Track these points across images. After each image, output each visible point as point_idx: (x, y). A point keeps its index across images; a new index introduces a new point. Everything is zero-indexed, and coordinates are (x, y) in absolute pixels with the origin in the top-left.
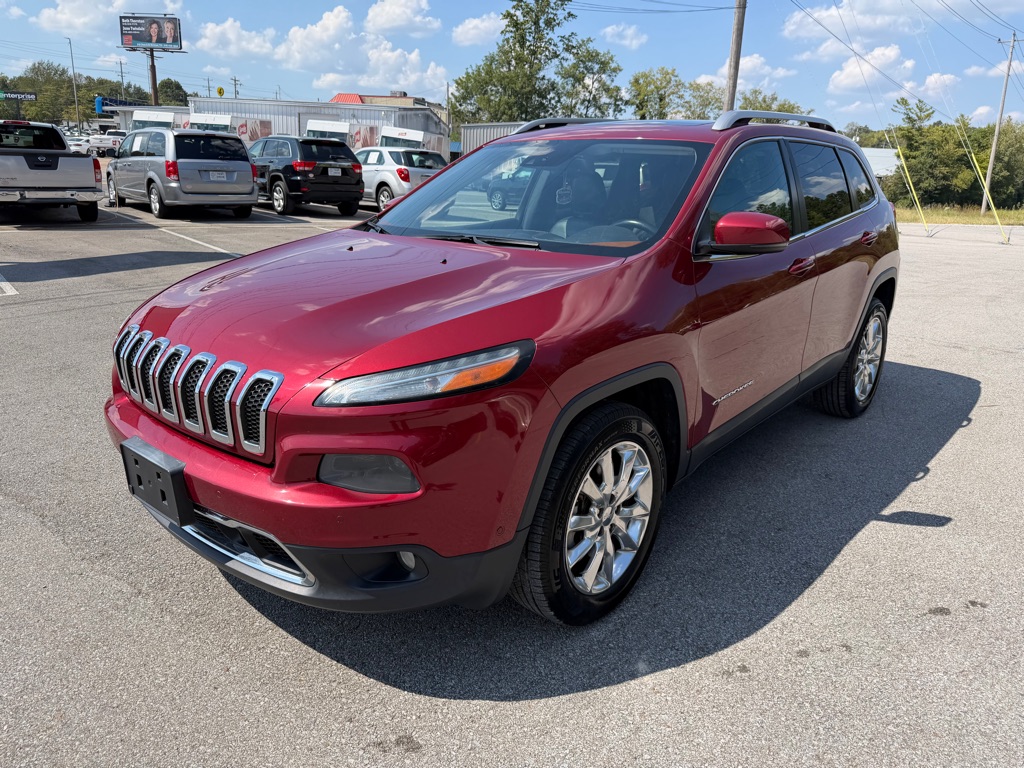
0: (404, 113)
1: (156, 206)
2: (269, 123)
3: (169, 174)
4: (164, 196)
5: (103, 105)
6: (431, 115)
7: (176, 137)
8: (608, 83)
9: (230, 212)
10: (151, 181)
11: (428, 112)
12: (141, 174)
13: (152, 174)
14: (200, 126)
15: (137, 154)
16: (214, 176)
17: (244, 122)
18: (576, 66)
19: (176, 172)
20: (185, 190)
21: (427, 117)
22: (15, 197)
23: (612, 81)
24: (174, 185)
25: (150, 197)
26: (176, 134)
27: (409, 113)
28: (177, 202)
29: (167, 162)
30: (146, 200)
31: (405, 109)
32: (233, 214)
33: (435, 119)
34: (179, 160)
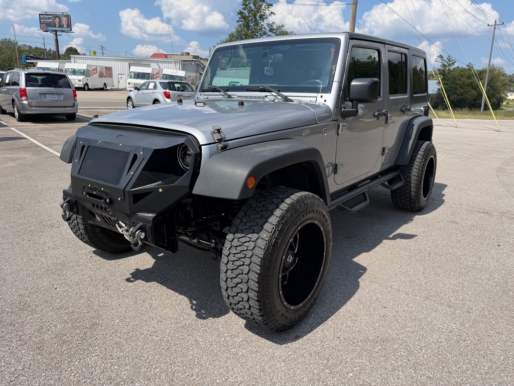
0: (185, 63)
1: (17, 114)
2: (111, 68)
3: (22, 96)
4: (20, 109)
5: (26, 59)
6: (200, 64)
7: (26, 74)
9: (65, 118)
10: (13, 100)
11: (198, 62)
12: (10, 96)
13: (14, 96)
14: (44, 69)
15: (8, 84)
16: (49, 97)
17: (95, 68)
19: (26, 95)
20: (31, 105)
21: (198, 65)
24: (25, 102)
25: (14, 109)
26: (26, 73)
27: (187, 63)
28: (28, 112)
29: (20, 89)
30: (13, 112)
31: (185, 61)
32: (66, 119)
33: (202, 66)
34: (27, 88)
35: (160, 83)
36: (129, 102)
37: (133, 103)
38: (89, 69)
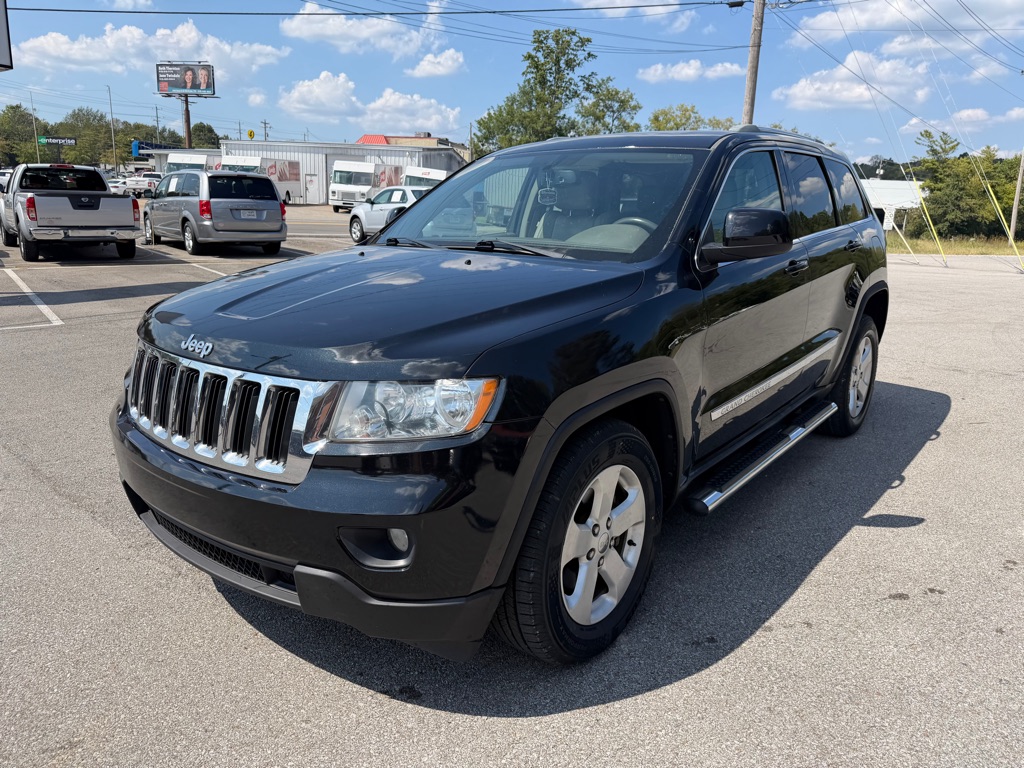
0: (428, 153)
1: (189, 243)
2: (298, 164)
3: (202, 212)
4: (197, 234)
5: (140, 148)
6: (455, 154)
7: (210, 178)
8: (628, 120)
9: (260, 249)
10: (185, 220)
11: (451, 152)
12: (176, 214)
13: (186, 213)
14: (231, 168)
15: (172, 194)
16: (245, 215)
17: (273, 163)
18: (596, 105)
19: (209, 211)
20: (218, 228)
21: (450, 157)
22: (60, 235)
23: (632, 118)
24: (207, 223)
25: (184, 235)
26: (210, 175)
27: (433, 153)
28: (211, 240)
29: (201, 201)
30: (180, 238)
31: (429, 149)
32: (262, 251)
33: (459, 158)
34: (212, 200)
35: (413, 191)
36: (355, 225)
37: (362, 227)
38: (264, 166)
